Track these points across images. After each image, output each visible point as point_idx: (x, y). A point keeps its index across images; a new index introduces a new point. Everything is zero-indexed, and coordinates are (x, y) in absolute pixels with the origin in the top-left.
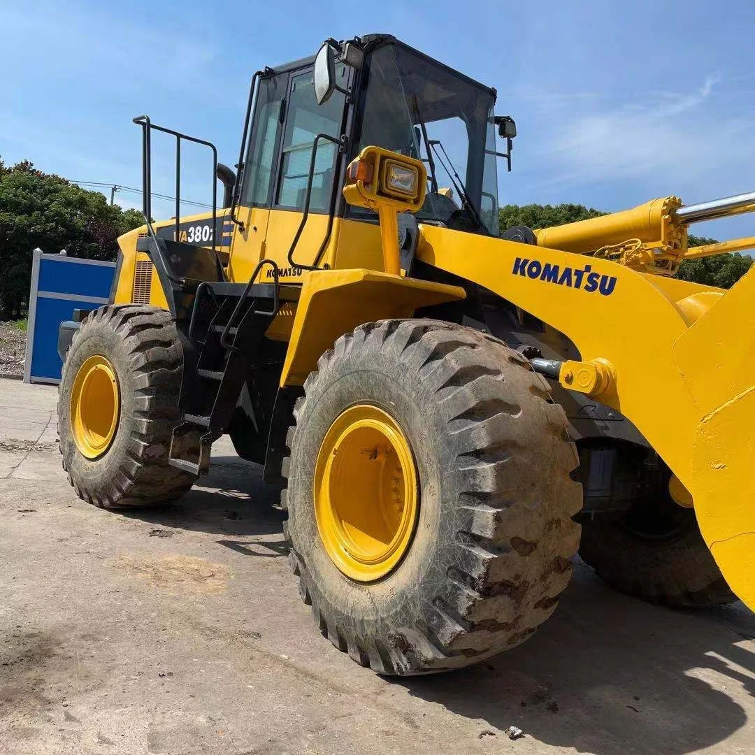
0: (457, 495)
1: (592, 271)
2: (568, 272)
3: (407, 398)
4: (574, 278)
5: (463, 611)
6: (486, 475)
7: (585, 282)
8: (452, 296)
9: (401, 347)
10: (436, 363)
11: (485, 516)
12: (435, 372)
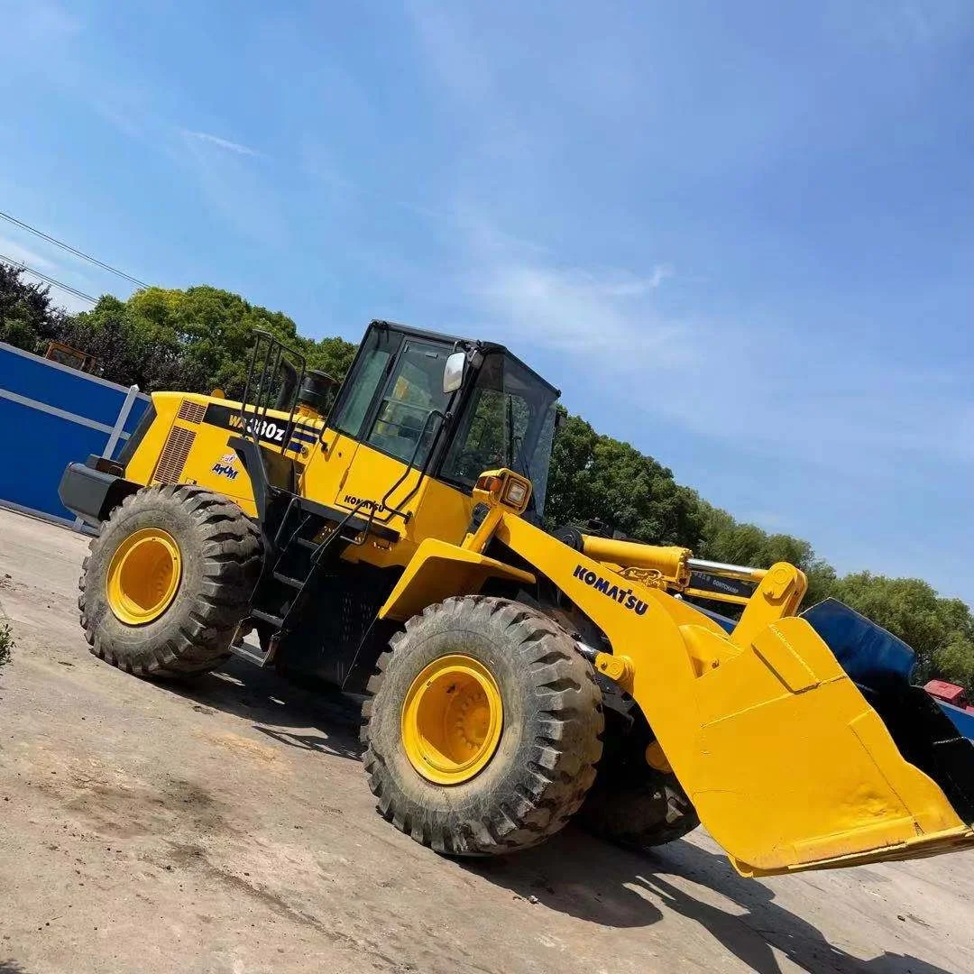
0: (534, 738)
1: (633, 594)
2: (615, 589)
3: (507, 662)
4: (619, 595)
5: (521, 814)
6: (557, 729)
7: (626, 600)
8: (514, 576)
9: (506, 624)
10: (533, 644)
11: (550, 756)
12: (531, 650)
